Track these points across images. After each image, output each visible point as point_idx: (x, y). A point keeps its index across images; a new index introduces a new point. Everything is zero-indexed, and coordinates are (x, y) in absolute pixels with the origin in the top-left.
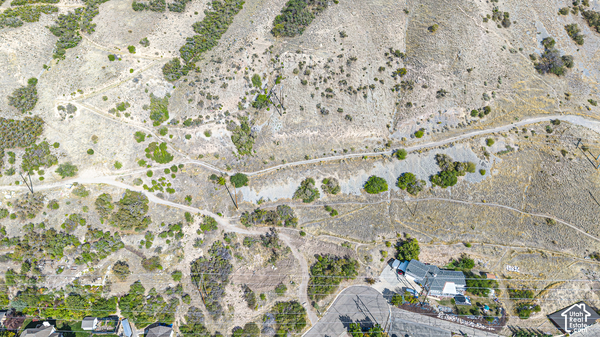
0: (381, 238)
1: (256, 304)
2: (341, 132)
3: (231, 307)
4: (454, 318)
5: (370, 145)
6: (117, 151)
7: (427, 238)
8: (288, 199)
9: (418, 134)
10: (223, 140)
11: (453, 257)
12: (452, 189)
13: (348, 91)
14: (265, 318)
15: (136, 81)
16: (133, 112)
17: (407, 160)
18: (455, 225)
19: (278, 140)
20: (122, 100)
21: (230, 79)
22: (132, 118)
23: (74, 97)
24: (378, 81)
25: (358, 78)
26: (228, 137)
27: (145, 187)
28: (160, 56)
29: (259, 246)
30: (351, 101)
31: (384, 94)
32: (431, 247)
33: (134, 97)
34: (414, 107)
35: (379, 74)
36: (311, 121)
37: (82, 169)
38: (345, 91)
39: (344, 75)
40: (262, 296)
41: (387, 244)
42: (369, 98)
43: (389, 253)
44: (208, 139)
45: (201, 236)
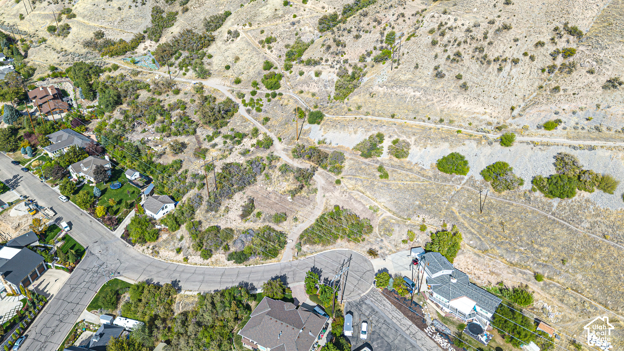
0: (420, 219)
1: (248, 217)
2: (448, 99)
3: (227, 210)
4: (446, 344)
5: (475, 123)
6: (245, 72)
7: (482, 244)
8: (348, 149)
9: (549, 126)
10: (328, 83)
11: (505, 281)
12: (560, 202)
13: (480, 59)
14: (247, 232)
15: (293, 24)
16: (275, 47)
17: (512, 148)
18: (536, 246)
19: (375, 93)
20: (273, 36)
21: (367, 32)
22: (272, 51)
23: (244, 28)
24: (528, 57)
25: (501, 48)
26: (333, 82)
27: (244, 101)
28: (325, 10)
29: (291, 176)
30: (478, 70)
31: (528, 73)
32: (479, 256)
33: (283, 36)
34: (561, 92)
35: (533, 48)
36: (420, 81)
37: (214, 77)
38: (478, 59)
39: (485, 43)
40: (259, 214)
41: (423, 228)
42: (504, 73)
43: (419, 239)
44: (316, 79)
45: (252, 149)
